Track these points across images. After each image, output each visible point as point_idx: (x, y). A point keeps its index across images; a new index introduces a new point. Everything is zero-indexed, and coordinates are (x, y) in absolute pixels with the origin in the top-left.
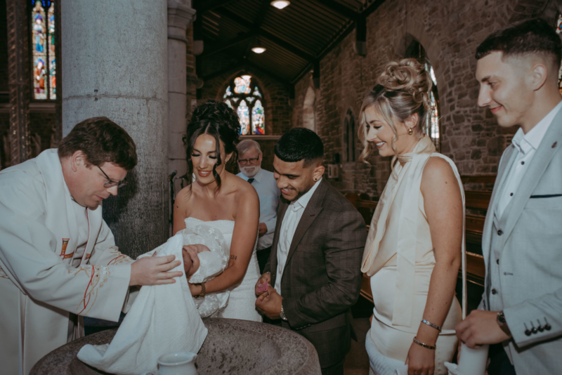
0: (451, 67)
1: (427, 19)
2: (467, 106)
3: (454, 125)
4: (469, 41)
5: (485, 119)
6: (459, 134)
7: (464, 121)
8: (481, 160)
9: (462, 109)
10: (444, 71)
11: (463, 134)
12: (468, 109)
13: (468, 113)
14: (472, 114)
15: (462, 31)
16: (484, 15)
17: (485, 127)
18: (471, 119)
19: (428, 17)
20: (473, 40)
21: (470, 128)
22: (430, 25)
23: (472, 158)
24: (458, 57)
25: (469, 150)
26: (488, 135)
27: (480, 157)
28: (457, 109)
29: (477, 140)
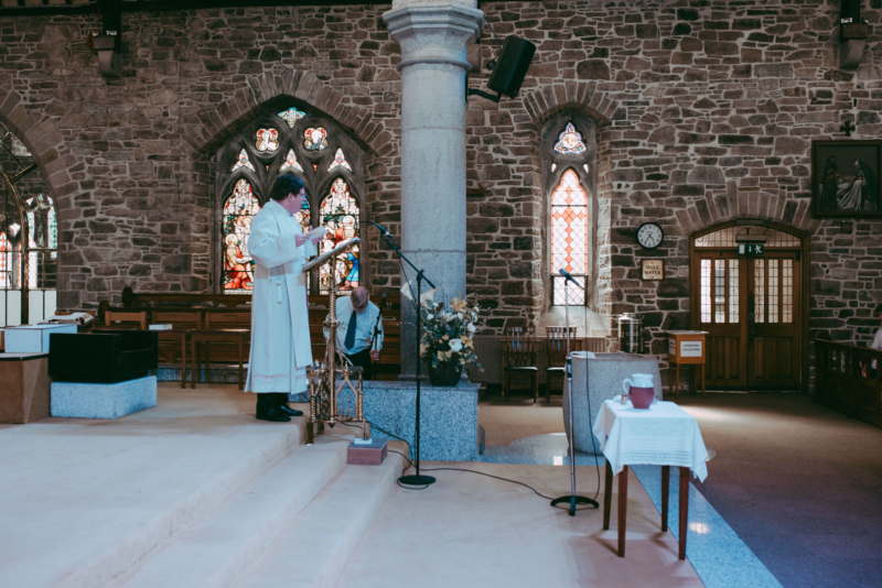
0: (87, 166)
1: (27, 91)
2: (124, 216)
3: (91, 234)
4: (129, 145)
5: (159, 234)
6: (105, 245)
7: (115, 231)
8: (151, 277)
9: (112, 218)
10: (70, 167)
11: (113, 246)
12: (125, 219)
13: (126, 223)
14: (133, 226)
15: (115, 129)
16: (160, 125)
17: (159, 242)
18: (131, 231)
19: (30, 89)
20: (139, 146)
21: (129, 241)
22: (32, 100)
23: (131, 273)
24: (102, 157)
25: (125, 264)
26: (164, 251)
27: (149, 274)
28: (98, 216)
29: (143, 255)
